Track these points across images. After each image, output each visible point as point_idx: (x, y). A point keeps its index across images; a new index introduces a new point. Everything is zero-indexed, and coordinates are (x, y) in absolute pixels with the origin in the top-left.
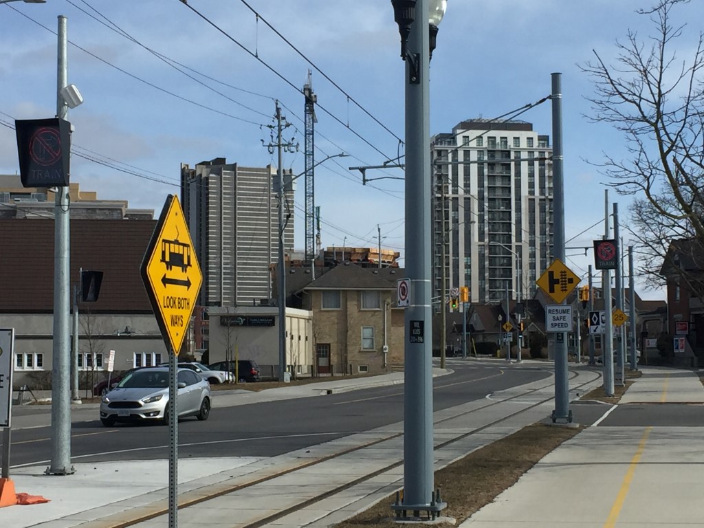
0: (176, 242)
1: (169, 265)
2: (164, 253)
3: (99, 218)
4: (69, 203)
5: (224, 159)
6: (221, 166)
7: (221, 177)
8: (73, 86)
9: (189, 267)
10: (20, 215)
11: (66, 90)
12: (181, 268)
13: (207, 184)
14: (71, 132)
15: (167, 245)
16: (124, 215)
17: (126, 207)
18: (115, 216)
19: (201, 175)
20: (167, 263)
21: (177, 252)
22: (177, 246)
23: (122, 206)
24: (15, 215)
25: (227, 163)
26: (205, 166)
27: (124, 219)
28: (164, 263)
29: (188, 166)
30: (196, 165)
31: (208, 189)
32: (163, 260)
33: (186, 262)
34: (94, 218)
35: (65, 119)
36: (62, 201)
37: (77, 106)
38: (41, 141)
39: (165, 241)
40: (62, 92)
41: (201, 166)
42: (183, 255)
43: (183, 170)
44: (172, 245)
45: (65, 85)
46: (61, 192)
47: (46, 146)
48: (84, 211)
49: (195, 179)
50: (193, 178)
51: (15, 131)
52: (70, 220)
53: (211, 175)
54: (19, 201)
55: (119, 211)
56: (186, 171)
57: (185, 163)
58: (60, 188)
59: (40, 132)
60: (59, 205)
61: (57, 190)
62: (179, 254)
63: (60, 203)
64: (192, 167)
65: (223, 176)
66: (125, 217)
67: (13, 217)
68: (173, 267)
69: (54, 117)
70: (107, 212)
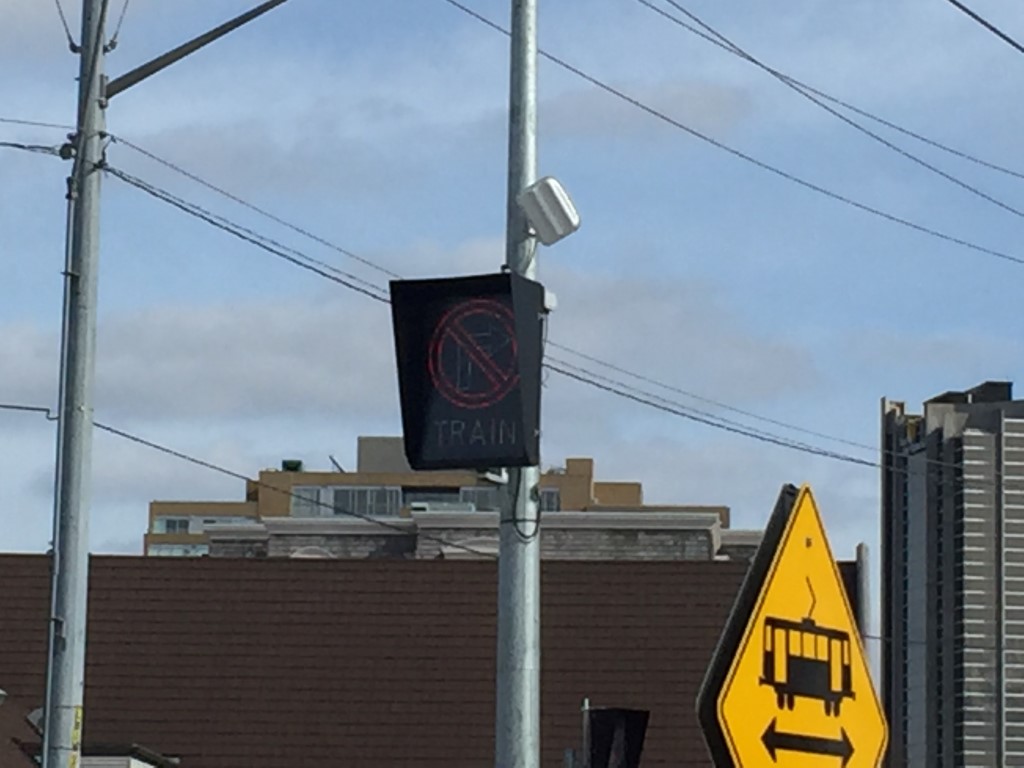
0: (808, 626)
1: (787, 695)
2: (769, 658)
3: (644, 555)
4: (539, 513)
5: (1009, 386)
6: (998, 404)
7: (999, 436)
8: (553, 183)
9: (846, 701)
10: (425, 550)
11: (532, 194)
12: (821, 703)
13: (959, 457)
14: (547, 311)
15: (780, 633)
16: (717, 547)
17: (726, 524)
18: (692, 551)
19: (939, 432)
20: (779, 687)
21: (809, 654)
22: (809, 637)
23: (713, 521)
24: (413, 549)
25: (1015, 397)
26: (951, 406)
27: (718, 558)
28: (770, 690)
29: (901, 406)
30: (926, 404)
31: (959, 472)
32: (768, 678)
33: (837, 685)
34: (630, 557)
35: (530, 275)
36: (519, 508)
37: (562, 237)
38: (462, 337)
39: (773, 623)
40: (521, 199)
41: (940, 406)
42: (828, 664)
43: (888, 419)
44: (794, 635)
45: (531, 179)
46: (517, 480)
47: (476, 353)
48: (605, 537)
49: (922, 444)
50: (917, 440)
51: (389, 308)
52: (542, 563)
53: (969, 432)
54: (423, 509)
55: (702, 538)
56: (898, 421)
57: (893, 397)
58: (515, 470)
59: (459, 313)
60: (512, 519)
61: (505, 477)
62: (816, 662)
63: (514, 512)
64: (915, 409)
65: (1005, 434)
66: (720, 553)
67: (408, 556)
68: (798, 700)
69: (498, 271)
70: (669, 540)
